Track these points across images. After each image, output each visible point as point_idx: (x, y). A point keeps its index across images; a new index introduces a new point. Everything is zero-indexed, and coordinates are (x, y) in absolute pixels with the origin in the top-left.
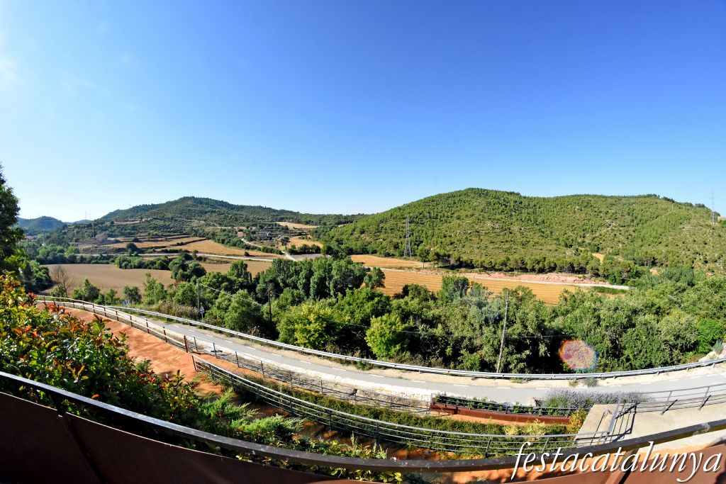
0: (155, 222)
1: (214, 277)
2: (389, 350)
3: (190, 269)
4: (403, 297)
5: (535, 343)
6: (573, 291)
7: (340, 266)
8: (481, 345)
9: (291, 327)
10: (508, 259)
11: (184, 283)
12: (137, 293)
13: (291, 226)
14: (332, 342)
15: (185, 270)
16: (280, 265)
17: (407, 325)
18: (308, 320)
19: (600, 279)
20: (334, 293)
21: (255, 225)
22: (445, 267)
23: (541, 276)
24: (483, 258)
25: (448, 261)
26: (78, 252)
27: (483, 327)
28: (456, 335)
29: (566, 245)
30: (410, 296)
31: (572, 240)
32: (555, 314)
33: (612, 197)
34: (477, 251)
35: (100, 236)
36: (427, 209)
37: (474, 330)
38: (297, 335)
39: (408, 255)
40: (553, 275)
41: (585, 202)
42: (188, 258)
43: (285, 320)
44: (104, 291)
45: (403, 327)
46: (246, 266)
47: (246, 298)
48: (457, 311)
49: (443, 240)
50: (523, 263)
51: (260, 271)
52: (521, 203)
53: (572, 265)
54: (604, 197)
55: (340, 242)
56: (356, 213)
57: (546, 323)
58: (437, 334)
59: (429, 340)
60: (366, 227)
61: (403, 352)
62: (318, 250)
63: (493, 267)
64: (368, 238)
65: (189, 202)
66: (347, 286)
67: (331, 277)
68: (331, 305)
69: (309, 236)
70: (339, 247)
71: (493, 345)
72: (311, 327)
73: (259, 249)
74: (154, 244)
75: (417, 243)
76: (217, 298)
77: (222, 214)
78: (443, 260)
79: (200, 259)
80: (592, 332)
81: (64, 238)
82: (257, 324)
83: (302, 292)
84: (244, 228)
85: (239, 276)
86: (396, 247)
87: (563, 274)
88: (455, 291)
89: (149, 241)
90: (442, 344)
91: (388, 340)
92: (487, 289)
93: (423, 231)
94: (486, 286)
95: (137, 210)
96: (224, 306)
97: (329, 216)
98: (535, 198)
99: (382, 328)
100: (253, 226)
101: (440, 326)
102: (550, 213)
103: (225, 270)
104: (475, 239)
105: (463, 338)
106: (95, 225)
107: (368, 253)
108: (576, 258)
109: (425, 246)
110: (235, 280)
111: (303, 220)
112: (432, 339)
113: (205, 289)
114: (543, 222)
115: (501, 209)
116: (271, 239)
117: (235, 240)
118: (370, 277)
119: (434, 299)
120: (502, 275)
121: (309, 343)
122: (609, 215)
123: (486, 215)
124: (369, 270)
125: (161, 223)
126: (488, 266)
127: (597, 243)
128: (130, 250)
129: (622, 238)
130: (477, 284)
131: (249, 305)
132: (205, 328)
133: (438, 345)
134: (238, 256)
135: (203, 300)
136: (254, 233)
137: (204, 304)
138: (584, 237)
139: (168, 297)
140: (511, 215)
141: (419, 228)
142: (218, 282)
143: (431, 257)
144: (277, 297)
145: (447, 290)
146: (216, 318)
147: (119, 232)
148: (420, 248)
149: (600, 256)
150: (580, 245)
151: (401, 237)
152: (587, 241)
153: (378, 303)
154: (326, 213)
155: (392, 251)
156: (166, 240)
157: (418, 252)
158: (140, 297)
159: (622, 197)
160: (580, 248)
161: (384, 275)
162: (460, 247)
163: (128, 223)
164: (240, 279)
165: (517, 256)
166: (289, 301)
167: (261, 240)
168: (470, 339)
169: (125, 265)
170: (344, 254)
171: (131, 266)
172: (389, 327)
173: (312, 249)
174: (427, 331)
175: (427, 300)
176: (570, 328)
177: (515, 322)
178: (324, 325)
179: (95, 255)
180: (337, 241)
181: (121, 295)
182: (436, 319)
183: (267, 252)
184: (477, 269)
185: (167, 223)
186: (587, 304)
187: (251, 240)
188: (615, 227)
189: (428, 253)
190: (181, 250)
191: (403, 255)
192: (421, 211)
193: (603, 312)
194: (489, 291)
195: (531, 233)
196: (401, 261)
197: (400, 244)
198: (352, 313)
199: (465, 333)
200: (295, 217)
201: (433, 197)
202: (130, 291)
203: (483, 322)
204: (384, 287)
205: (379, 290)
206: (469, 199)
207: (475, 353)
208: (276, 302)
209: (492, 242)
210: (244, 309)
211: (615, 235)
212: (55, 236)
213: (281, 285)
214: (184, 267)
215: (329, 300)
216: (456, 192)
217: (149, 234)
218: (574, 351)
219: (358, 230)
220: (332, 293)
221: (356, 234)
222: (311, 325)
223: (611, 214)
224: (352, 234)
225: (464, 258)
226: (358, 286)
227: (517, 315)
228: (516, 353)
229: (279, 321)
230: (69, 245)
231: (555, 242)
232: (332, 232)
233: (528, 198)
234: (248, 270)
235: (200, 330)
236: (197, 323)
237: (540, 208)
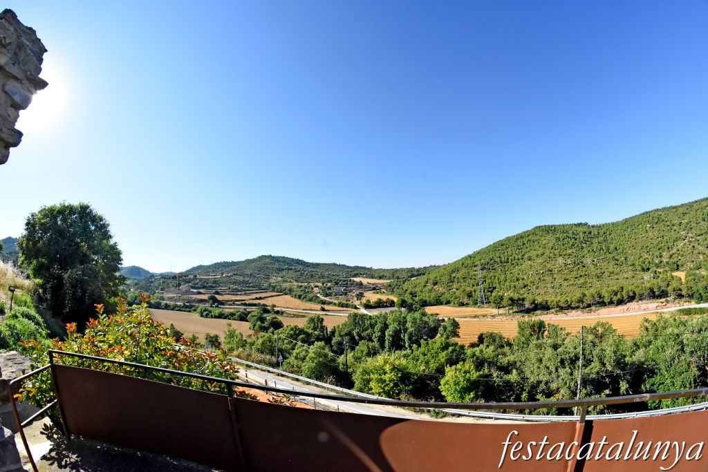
0: (235, 277)
1: (292, 329)
2: (463, 398)
3: (268, 321)
4: (478, 346)
5: (615, 380)
6: (654, 318)
7: (414, 319)
8: (558, 388)
9: (367, 377)
10: (584, 295)
11: (263, 333)
12: (217, 340)
13: (365, 281)
14: (407, 392)
15: (263, 322)
16: (355, 319)
17: (481, 373)
18: (384, 370)
19: (684, 299)
20: (409, 346)
21: (331, 281)
22: (521, 312)
23: (620, 307)
24: (559, 298)
25: (523, 305)
26: (163, 300)
27: (559, 370)
28: (532, 380)
29: (643, 270)
30: (485, 344)
31: (649, 262)
32: (636, 346)
33: (682, 205)
34: (551, 291)
35: (184, 287)
36: (498, 254)
37: (550, 374)
38: (372, 384)
39: (482, 303)
40: (633, 305)
41: (655, 218)
42: (266, 311)
43: (361, 370)
44: (187, 336)
45: (478, 374)
46: (322, 319)
47: (323, 349)
48: (532, 355)
49: (516, 283)
50: (600, 297)
51: (336, 325)
52: (590, 233)
53: (652, 290)
54: (674, 208)
55: (413, 295)
56: (428, 265)
57: (627, 359)
58: (512, 381)
59: (504, 386)
60: (438, 278)
61: (477, 400)
62: (392, 304)
63: (569, 306)
64: (441, 289)
65: (267, 260)
66: (422, 337)
67: (406, 330)
68: (405, 356)
69: (383, 290)
70: (413, 300)
71: (569, 388)
72: (387, 377)
73: (335, 304)
74: (234, 298)
75: (490, 290)
76: (294, 349)
77: (299, 271)
78: (517, 304)
79: (278, 312)
80: (676, 361)
81: (150, 286)
82: (333, 374)
83: (376, 344)
84: (320, 284)
85: (315, 329)
86: (470, 295)
87: (644, 301)
88: (531, 335)
89: (229, 294)
90: (517, 390)
91: (463, 388)
92: (565, 330)
93: (495, 277)
94: (563, 327)
95: (218, 266)
96: (302, 356)
97: (402, 270)
98: (603, 225)
99: (456, 377)
100: (328, 282)
101: (514, 371)
102: (622, 238)
103: (302, 324)
104: (549, 279)
105: (539, 382)
106: (179, 277)
107: (442, 304)
108: (655, 281)
109: (498, 292)
110: (312, 333)
111: (376, 275)
112: (507, 386)
113: (283, 341)
114: (616, 248)
115: (571, 243)
116: (346, 294)
117: (311, 295)
118: (445, 328)
119: (509, 344)
120: (579, 312)
121: (384, 392)
122: (683, 227)
123: (556, 252)
124: (443, 320)
125: (241, 278)
126: (564, 305)
127: (675, 260)
128: (211, 302)
129: (701, 248)
130: (553, 325)
131: (326, 356)
132: (283, 376)
133: (513, 391)
134: (314, 310)
135: (281, 351)
136: (329, 288)
137: (282, 354)
138: (661, 257)
139: (248, 345)
140: (582, 248)
141: (492, 274)
142: (295, 334)
143: (505, 302)
144: (353, 349)
145: (523, 336)
146: (293, 367)
147: (201, 285)
148: (494, 294)
149: (681, 274)
150: (658, 266)
151: (473, 286)
152: (665, 260)
153: (452, 352)
154: (398, 267)
155: (465, 300)
156: (246, 294)
157: (492, 299)
158: (220, 344)
159: (693, 203)
160: (659, 270)
161: (458, 325)
162: (533, 289)
163: (210, 277)
164: (316, 332)
165: (593, 291)
166: (364, 353)
167: (336, 295)
168: (547, 383)
169: (206, 314)
170: (418, 306)
171: (212, 316)
172: (463, 375)
173: (386, 302)
174: (501, 378)
175: (502, 346)
176: (653, 360)
177: (592, 361)
178: (399, 375)
179: (179, 304)
180: (411, 294)
181: (202, 340)
182: (512, 365)
183: (342, 307)
184: (553, 310)
185: (246, 279)
186: (669, 330)
187: (327, 295)
188: (692, 238)
189: (502, 298)
190: (259, 304)
191: (477, 303)
192: (491, 257)
193: (687, 337)
194: (566, 332)
195: (605, 263)
196: (476, 309)
197: (473, 293)
198: (427, 363)
199: (541, 377)
200: (369, 273)
201: (502, 241)
202: (211, 337)
203: (559, 364)
204: (459, 337)
205: (453, 340)
206: (538, 237)
207: (552, 398)
208: (352, 354)
209: (566, 280)
210: (321, 359)
211: (694, 247)
212: (143, 283)
213: (357, 338)
214: (262, 320)
215: (404, 352)
216: (524, 232)
217: (230, 288)
218: (660, 384)
219: (430, 281)
220: (407, 345)
221: (430, 286)
222: (387, 375)
223: (685, 224)
224: (425, 286)
225: (539, 300)
226: (432, 337)
227: (594, 353)
228: (595, 394)
229: (354, 372)
230: (155, 292)
231: (631, 268)
232: (405, 286)
233: (597, 226)
234: (324, 324)
235: (277, 377)
236: (275, 370)
237: (610, 234)
